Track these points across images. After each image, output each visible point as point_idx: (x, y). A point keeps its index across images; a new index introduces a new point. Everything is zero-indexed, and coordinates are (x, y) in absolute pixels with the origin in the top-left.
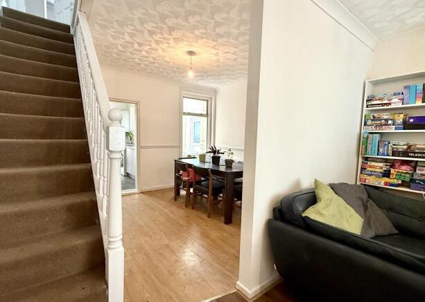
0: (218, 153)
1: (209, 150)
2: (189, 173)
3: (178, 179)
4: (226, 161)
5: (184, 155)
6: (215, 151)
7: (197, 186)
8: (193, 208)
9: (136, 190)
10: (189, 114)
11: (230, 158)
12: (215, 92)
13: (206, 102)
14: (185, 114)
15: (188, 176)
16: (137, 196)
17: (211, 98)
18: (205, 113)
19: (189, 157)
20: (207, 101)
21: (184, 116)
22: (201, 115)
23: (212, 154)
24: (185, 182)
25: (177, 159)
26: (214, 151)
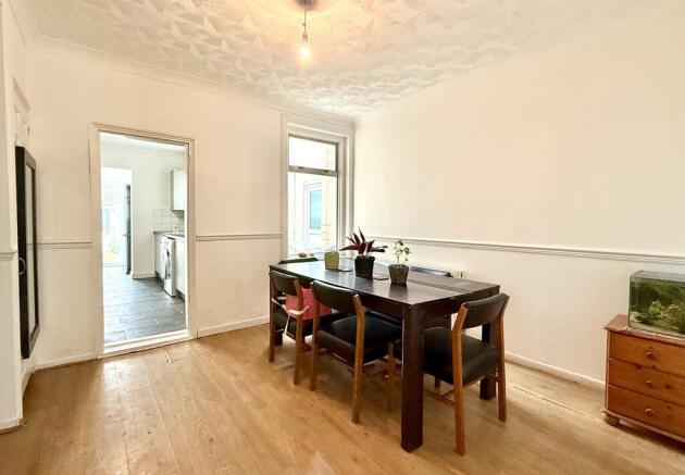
0: (370, 249)
1: (348, 243)
2: (302, 299)
3: (276, 309)
4: (392, 269)
5: (292, 254)
6: (364, 245)
7: (322, 333)
8: (313, 388)
9: (184, 334)
10: (301, 169)
11: (402, 261)
12: (352, 125)
13: (334, 147)
14: (292, 169)
15: (300, 309)
16: (187, 347)
17: (345, 138)
18: (334, 169)
19: (303, 259)
20: (337, 145)
21: (291, 175)
22: (325, 172)
23: (356, 253)
24: (292, 319)
25: (275, 264)
26: (360, 245)
